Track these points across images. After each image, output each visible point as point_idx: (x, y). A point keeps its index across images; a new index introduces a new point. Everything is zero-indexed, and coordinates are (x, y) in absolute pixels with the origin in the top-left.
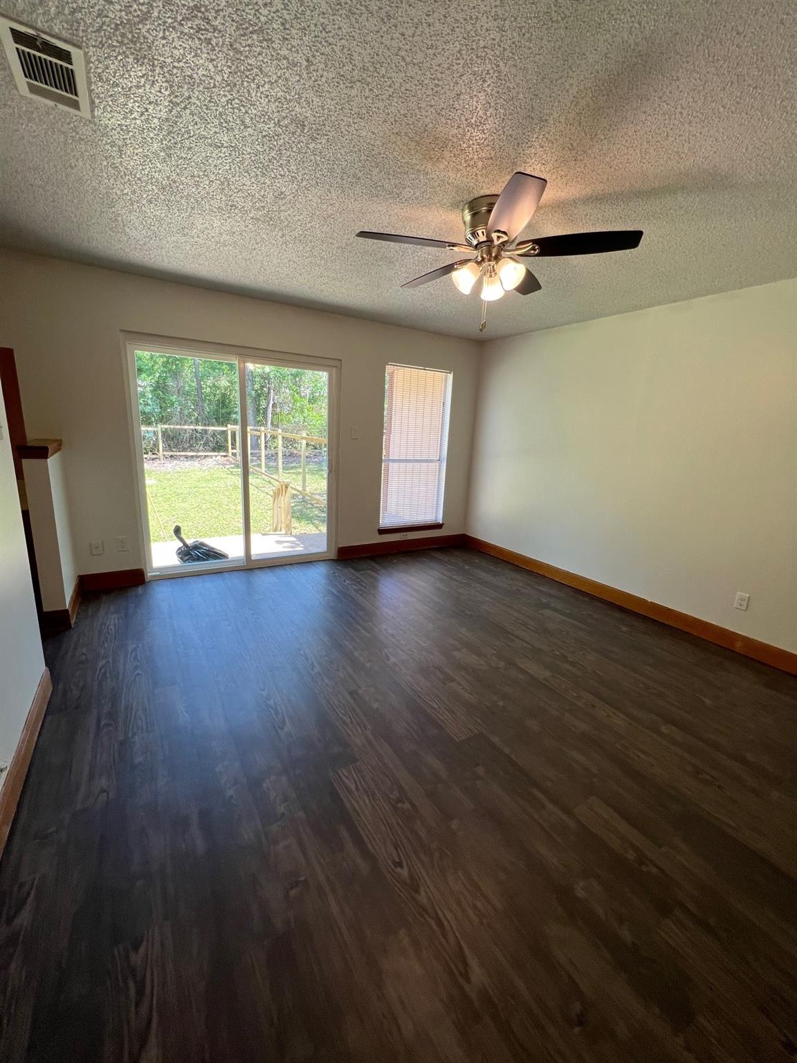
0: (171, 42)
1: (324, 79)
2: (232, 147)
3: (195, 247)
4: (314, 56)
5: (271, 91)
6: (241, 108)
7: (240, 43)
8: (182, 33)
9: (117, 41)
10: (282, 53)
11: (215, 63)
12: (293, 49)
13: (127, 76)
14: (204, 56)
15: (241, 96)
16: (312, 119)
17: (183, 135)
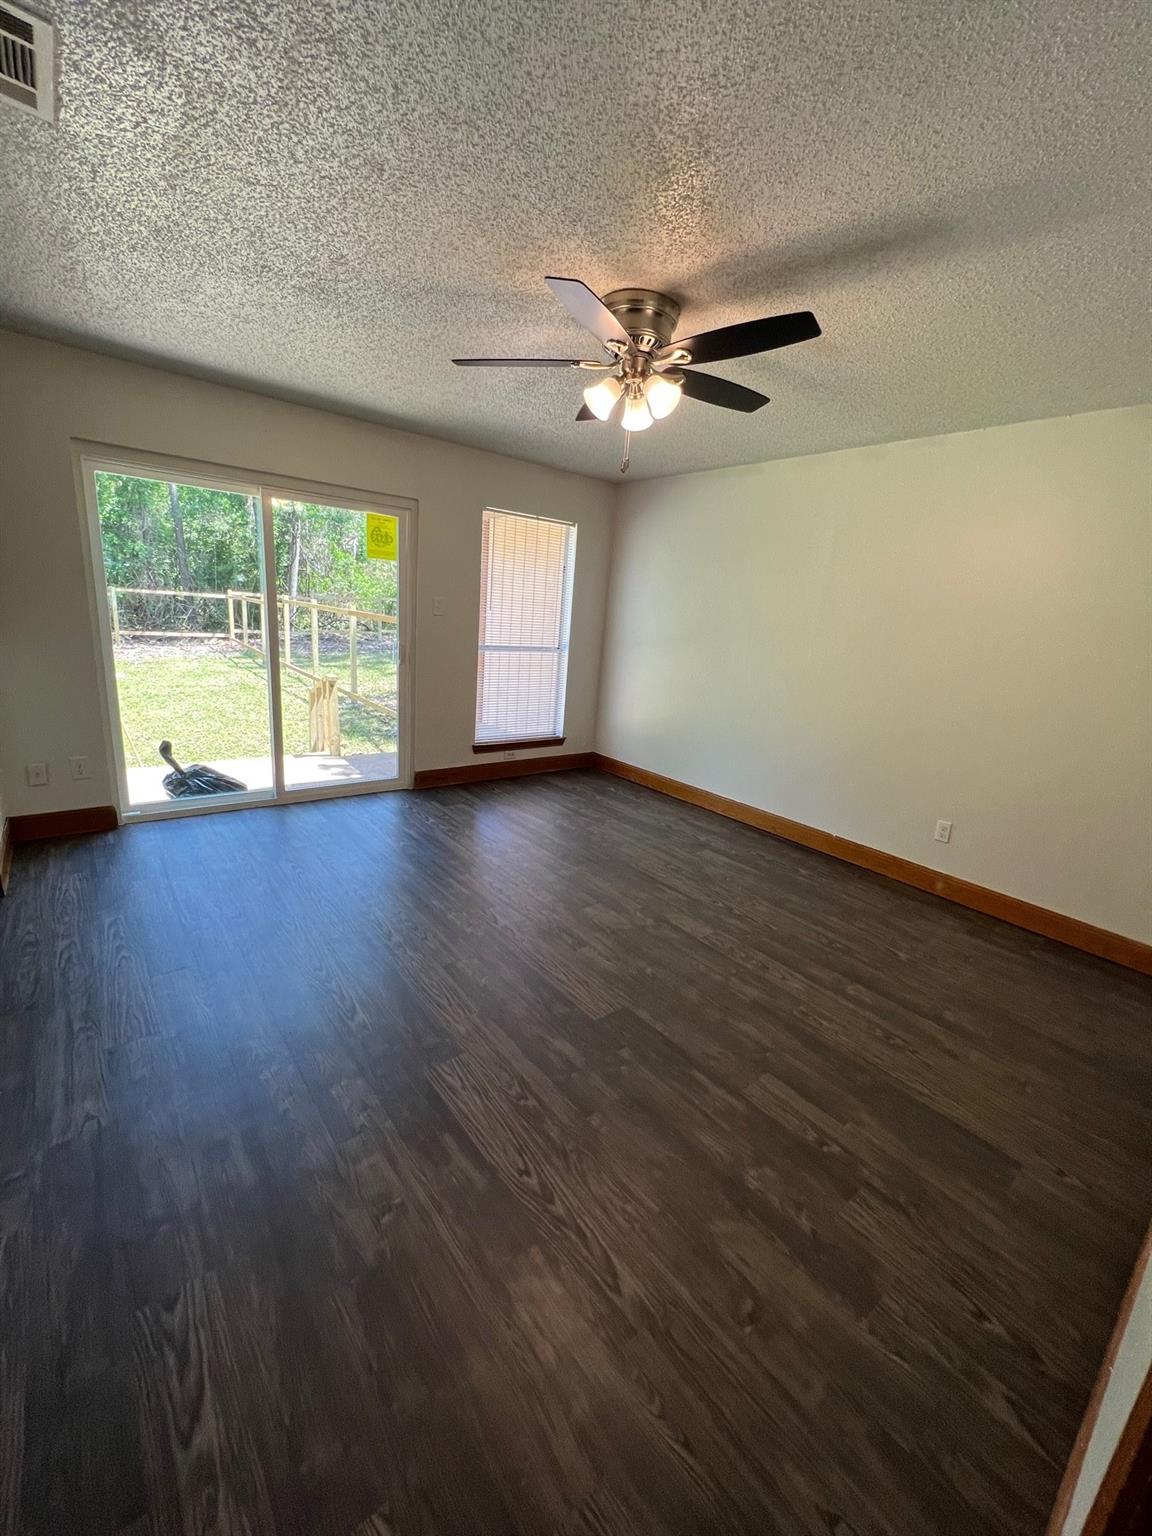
0: (194, 35)
1: (416, 114)
2: (272, 185)
3: (198, 320)
4: (404, 83)
5: (338, 118)
6: (292, 135)
7: (300, 52)
8: (213, 25)
9: (111, 23)
10: (360, 72)
11: (259, 72)
12: (376, 70)
13: (120, 71)
14: (244, 60)
15: (293, 120)
16: (395, 163)
17: (197, 162)
